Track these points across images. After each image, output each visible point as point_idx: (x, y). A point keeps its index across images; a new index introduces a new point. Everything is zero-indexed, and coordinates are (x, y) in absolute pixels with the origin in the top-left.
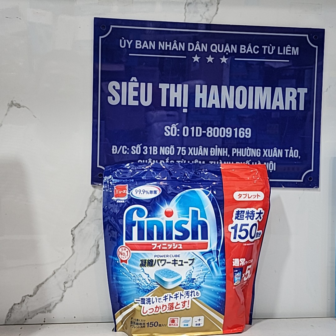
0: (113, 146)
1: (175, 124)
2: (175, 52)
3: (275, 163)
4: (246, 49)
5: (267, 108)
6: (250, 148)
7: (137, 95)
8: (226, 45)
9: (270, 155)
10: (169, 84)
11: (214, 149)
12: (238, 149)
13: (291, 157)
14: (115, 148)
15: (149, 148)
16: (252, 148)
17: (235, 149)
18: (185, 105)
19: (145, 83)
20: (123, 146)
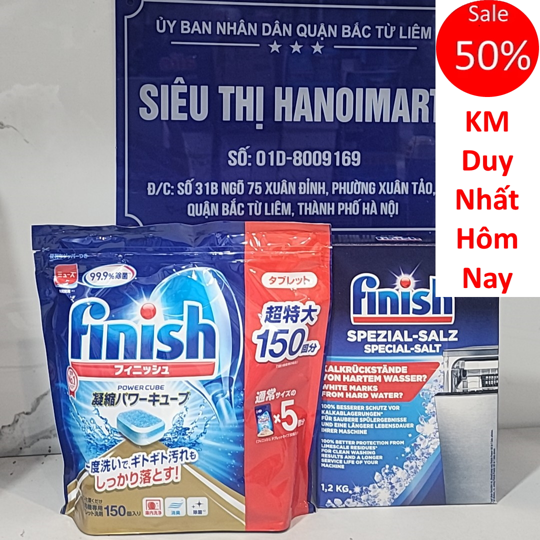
0: (149, 184)
1: (245, 147)
2: (242, 38)
3: (397, 204)
4: (352, 31)
5: (384, 121)
6: (359, 181)
7: (185, 105)
8: (320, 25)
9: (390, 191)
10: (233, 87)
11: (304, 184)
12: (341, 183)
13: (422, 193)
14: (152, 186)
15: (205, 185)
16: (362, 181)
17: (337, 184)
18: (260, 117)
19: (196, 87)
20: (164, 183)
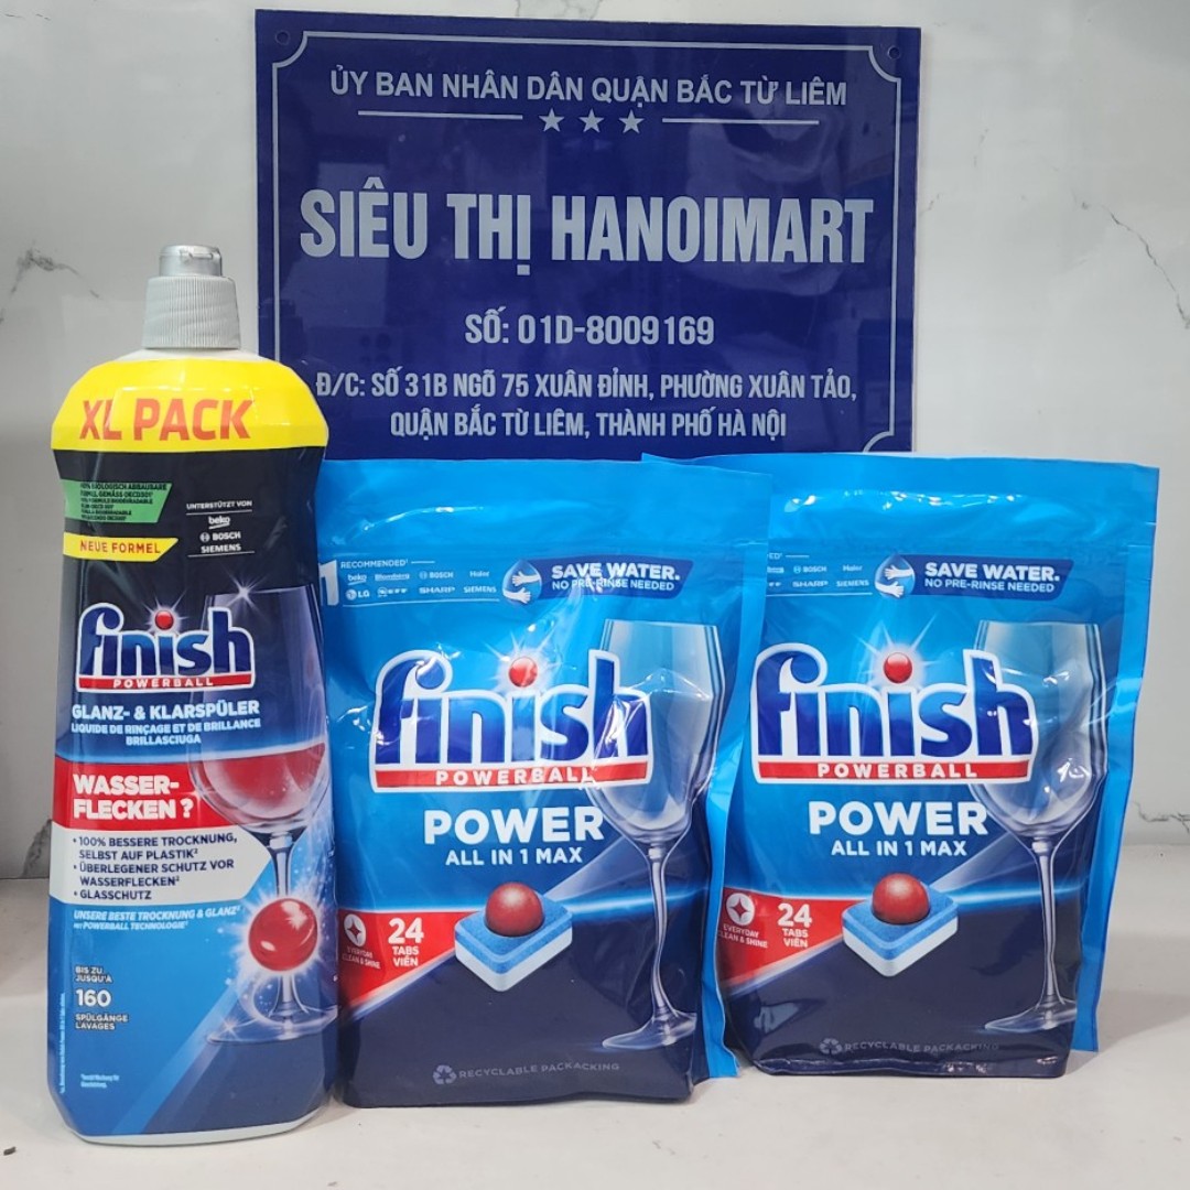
0: (320, 375)
1: (497, 309)
2: (490, 104)
3: (783, 416)
4: (695, 90)
5: (758, 260)
6: (711, 373)
7: (384, 229)
8: (636, 80)
9: (770, 392)
10: (475, 196)
11: (608, 377)
12: (676, 377)
13: (830, 396)
15: (424, 377)
16: (717, 374)
17: (669, 377)
18: (524, 252)
20: (347, 373)
